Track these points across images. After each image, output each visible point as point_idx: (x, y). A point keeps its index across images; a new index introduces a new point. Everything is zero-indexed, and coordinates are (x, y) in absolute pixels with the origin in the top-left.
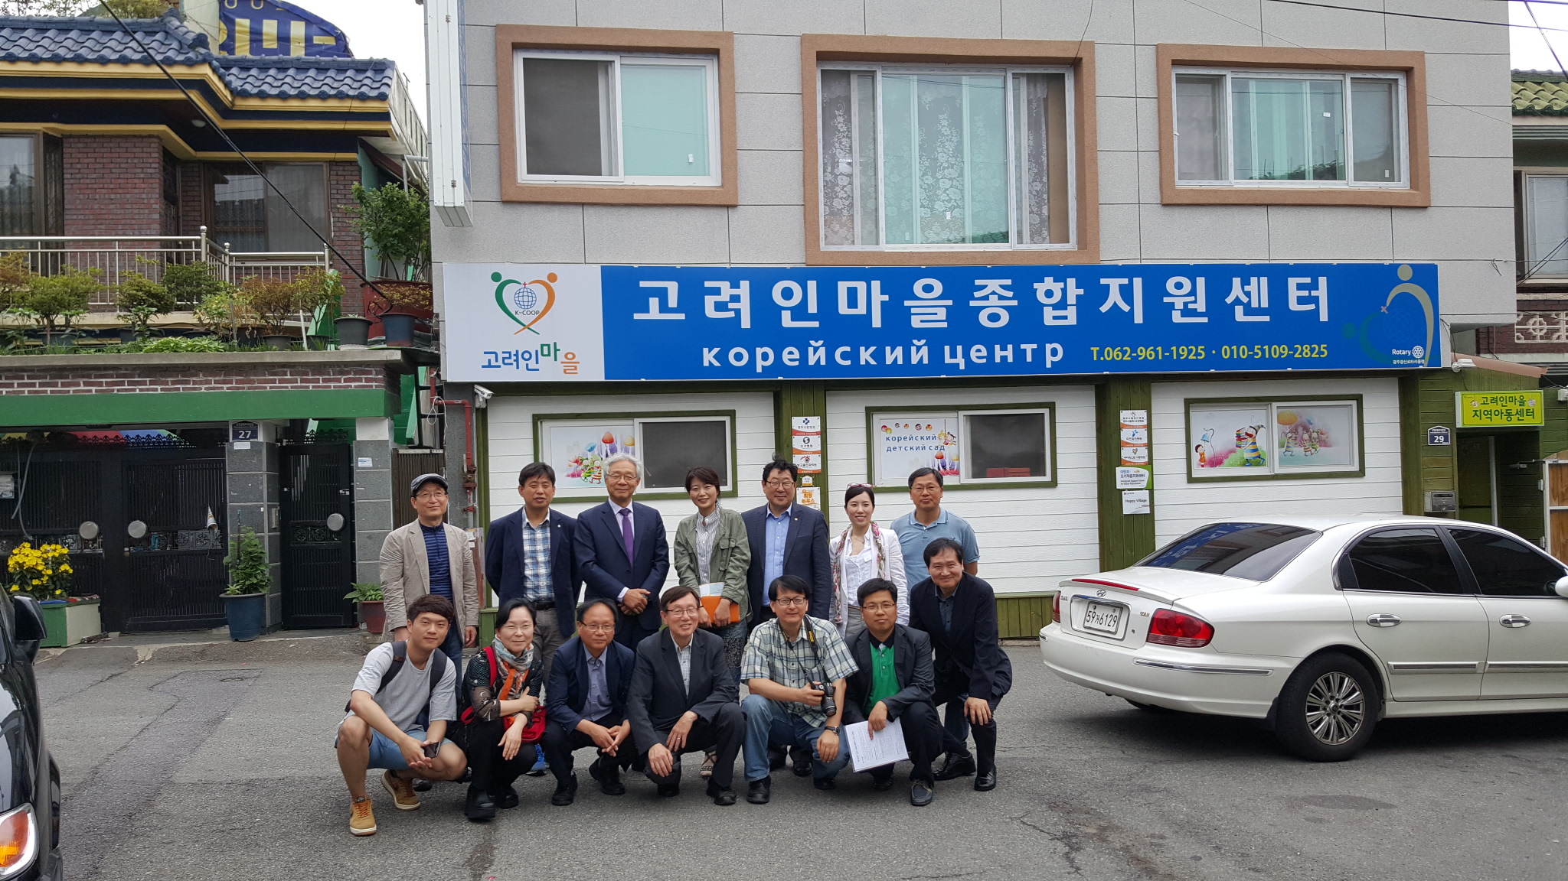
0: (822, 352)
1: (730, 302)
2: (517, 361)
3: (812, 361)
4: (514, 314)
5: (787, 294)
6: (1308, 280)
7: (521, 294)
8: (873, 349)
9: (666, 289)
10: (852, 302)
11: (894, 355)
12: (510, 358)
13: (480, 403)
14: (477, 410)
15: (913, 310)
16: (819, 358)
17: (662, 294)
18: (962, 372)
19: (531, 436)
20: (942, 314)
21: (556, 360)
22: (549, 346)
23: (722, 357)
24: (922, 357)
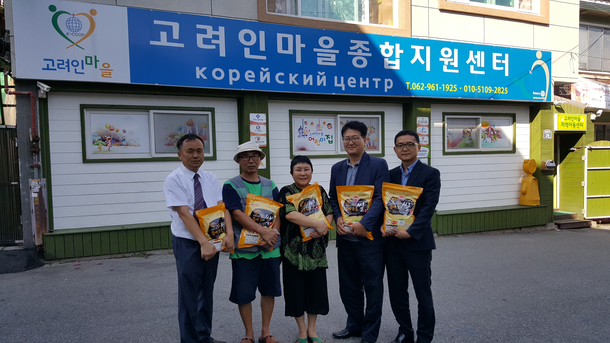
0: (268, 75)
1: (212, 39)
2: (68, 66)
3: (262, 80)
4: (66, 35)
5: (248, 37)
6: (500, 55)
7: (71, 22)
8: (296, 75)
9: (171, 27)
10: (285, 47)
11: (308, 80)
12: (63, 64)
13: (41, 94)
14: (40, 99)
15: (318, 54)
16: (266, 78)
17: (169, 30)
18: (343, 92)
19: (79, 118)
20: (333, 58)
21: (96, 67)
22: (91, 58)
23: (208, 73)
24: (323, 82)
